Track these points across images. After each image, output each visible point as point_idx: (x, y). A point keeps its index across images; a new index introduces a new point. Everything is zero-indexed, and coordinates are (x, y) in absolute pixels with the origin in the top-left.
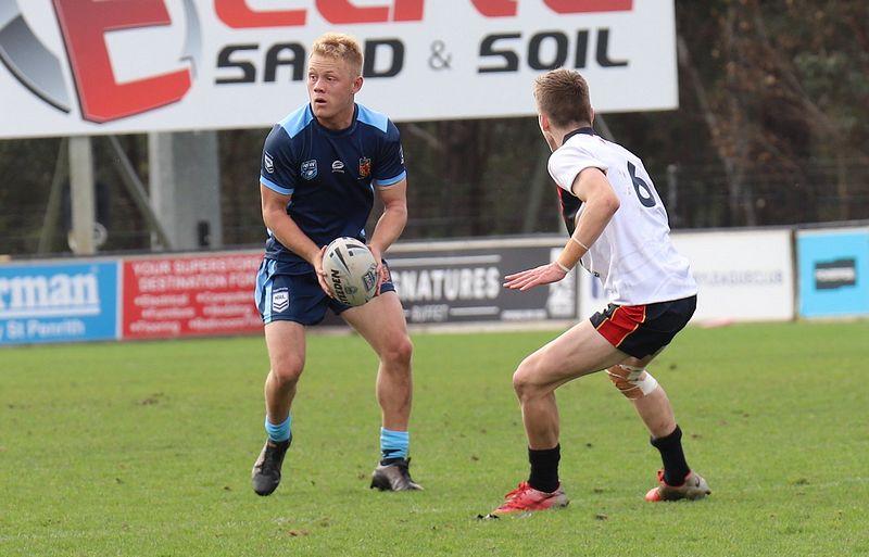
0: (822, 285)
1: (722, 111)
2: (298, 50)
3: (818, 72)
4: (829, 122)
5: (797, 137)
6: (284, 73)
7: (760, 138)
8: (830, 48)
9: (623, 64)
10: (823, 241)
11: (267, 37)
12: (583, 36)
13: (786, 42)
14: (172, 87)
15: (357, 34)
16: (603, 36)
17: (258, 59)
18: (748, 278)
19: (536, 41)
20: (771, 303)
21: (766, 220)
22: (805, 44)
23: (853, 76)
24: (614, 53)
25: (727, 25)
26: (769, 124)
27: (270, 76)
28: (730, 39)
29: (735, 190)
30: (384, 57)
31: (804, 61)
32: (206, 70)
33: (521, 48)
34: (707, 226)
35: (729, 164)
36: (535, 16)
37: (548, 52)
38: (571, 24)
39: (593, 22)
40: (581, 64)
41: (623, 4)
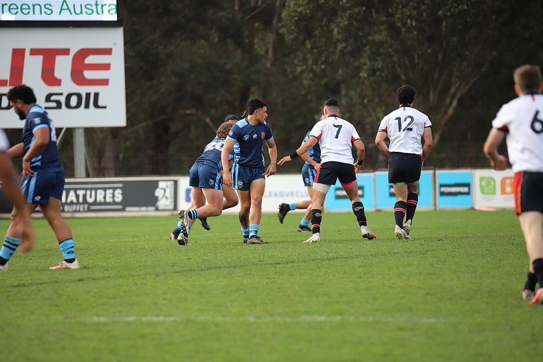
9: (105, 107)
12: (88, 95)
16: (96, 95)
19: (69, 97)
24: (100, 103)
30: (5, 102)
33: (62, 99)
36: (68, 86)
37: (74, 101)
38: (83, 90)
39: (92, 89)
40: (87, 106)
41: (105, 82)
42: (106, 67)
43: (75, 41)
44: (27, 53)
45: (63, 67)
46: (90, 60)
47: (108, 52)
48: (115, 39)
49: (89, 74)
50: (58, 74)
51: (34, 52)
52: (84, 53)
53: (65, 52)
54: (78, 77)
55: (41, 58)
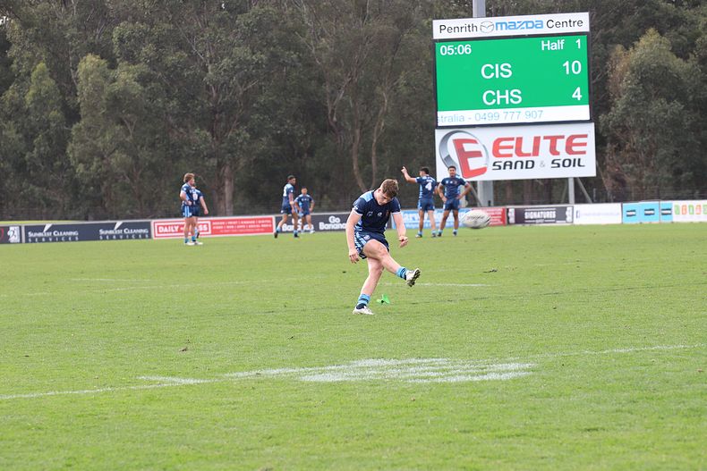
0: (628, 216)
1: (606, 177)
2: (511, 163)
3: (628, 168)
4: (630, 179)
5: (623, 183)
6: (508, 167)
7: (614, 182)
8: (631, 163)
9: (584, 166)
10: (629, 206)
11: (504, 160)
12: (575, 160)
13: (620, 161)
14: (482, 171)
15: (524, 159)
16: (579, 160)
17: (502, 165)
18: (612, 214)
19: (564, 161)
20: (617, 220)
21: (615, 201)
22: (625, 162)
23: (636, 169)
24: (581, 164)
25: (607, 157)
26: (616, 180)
27: (504, 168)
28: (608, 161)
29: (609, 194)
30: (530, 164)
31: (624, 166)
32: (490, 167)
33: (561, 163)
34: (602, 202)
35: (607, 189)
36: (564, 155)
37: (567, 163)
38: (572, 157)
39: (577, 157)
40: (574, 166)
41: (584, 153)
42: (585, 144)
43: (568, 131)
44: (542, 138)
45: (561, 145)
46: (575, 141)
47: (586, 136)
48: (590, 130)
49: (575, 149)
50: (558, 149)
51: (545, 138)
52: (573, 137)
53: (562, 137)
54: (569, 150)
55: (549, 141)
